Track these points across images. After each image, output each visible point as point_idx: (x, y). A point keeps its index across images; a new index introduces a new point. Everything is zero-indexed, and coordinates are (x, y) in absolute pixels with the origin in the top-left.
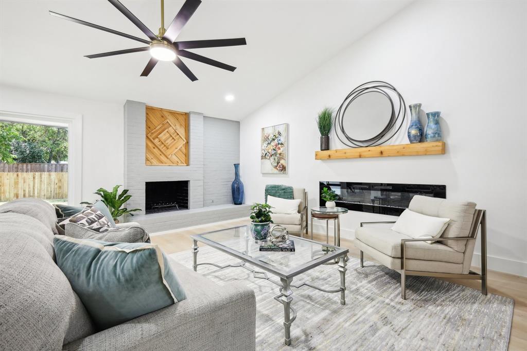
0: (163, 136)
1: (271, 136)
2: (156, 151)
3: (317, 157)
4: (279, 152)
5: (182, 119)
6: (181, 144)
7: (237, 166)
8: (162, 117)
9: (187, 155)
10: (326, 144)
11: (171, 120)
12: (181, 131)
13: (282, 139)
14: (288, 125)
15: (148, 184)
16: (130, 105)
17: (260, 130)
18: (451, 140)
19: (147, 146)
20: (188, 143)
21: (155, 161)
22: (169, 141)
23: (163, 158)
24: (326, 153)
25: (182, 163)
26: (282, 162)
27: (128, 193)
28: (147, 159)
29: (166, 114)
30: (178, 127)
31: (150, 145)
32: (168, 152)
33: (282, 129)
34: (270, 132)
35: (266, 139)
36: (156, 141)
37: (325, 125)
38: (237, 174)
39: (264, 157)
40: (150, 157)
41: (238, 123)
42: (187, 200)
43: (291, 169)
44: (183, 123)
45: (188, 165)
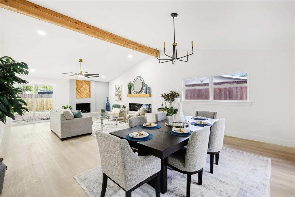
0: (82, 89)
1: (118, 89)
2: (79, 94)
3: (128, 96)
4: (120, 94)
5: (88, 83)
6: (88, 91)
7: (107, 98)
8: (81, 83)
9: (90, 95)
10: (130, 93)
11: (84, 83)
12: (88, 87)
13: (120, 90)
14: (122, 85)
15: (77, 104)
16: (71, 80)
17: (115, 86)
18: (152, 93)
19: (76, 92)
20: (90, 91)
21: (79, 97)
22: (84, 90)
23: (82, 96)
24: (130, 95)
25: (88, 97)
26: (120, 97)
27: (71, 107)
28: (77, 96)
29: (83, 82)
30: (86, 85)
31: (78, 92)
32: (83, 94)
33: (120, 86)
34: (117, 87)
35: (116, 89)
36: (79, 91)
37: (130, 87)
38: (108, 100)
39: (116, 95)
40: (78, 96)
41: (108, 83)
42: (90, 109)
43: (123, 99)
44: (88, 84)
45: (90, 98)
